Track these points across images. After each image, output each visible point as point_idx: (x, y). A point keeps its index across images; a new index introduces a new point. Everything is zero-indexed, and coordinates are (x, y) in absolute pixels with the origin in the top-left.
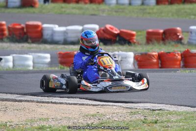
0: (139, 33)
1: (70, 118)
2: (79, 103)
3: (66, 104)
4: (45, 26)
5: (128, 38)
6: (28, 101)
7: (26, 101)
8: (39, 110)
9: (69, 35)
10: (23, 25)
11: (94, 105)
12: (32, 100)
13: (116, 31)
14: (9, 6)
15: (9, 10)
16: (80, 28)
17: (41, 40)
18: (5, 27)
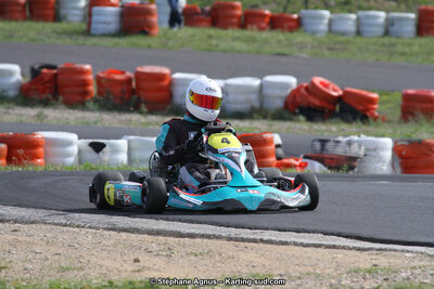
0: (385, 98)
1: (319, 275)
2: (324, 243)
3: (296, 244)
4: (177, 75)
5: (361, 108)
7: (203, 236)
8: (243, 256)
10: (130, 74)
11: (359, 249)
12: (217, 234)
13: (335, 90)
14: (93, 31)
15: (95, 40)
16: (256, 82)
17: (169, 107)
18: (91, 77)
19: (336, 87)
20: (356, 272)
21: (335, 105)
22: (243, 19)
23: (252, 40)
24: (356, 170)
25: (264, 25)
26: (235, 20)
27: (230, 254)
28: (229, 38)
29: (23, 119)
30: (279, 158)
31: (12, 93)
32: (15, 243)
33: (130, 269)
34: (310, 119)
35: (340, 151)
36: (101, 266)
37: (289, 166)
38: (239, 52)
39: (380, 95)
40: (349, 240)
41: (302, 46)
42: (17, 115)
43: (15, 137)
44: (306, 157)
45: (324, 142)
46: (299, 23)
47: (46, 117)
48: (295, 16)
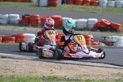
1: (103, 75)
2: (105, 66)
3: (96, 66)
4: (64, 18)
5: (115, 28)
6: (72, 64)
7: (70, 64)
8: (81, 69)
9: (79, 24)
11: (114, 68)
12: (74, 63)
13: (108, 23)
14: (40, 5)
15: (40, 8)
16: (86, 20)
17: (61, 27)
18: (39, 18)
19: (109, 22)
20: (113, 74)
21: (108, 27)
22: (82, 3)
23: (85, 8)
24: (114, 45)
25: (88, 4)
26: (80, 3)
27: (78, 69)
28: (78, 8)
29: (20, 30)
30: (92, 42)
31: (17, 23)
32: (17, 65)
33: (49, 73)
34: (101, 31)
35: (109, 40)
36: (41, 72)
37: (95, 44)
38: (81, 12)
39: (121, 24)
40: (112, 65)
41: (99, 10)
42: (18, 29)
43: (17, 35)
44: (100, 42)
45: (105, 37)
46: (98, 4)
47: (26, 29)
48: (97, 2)
